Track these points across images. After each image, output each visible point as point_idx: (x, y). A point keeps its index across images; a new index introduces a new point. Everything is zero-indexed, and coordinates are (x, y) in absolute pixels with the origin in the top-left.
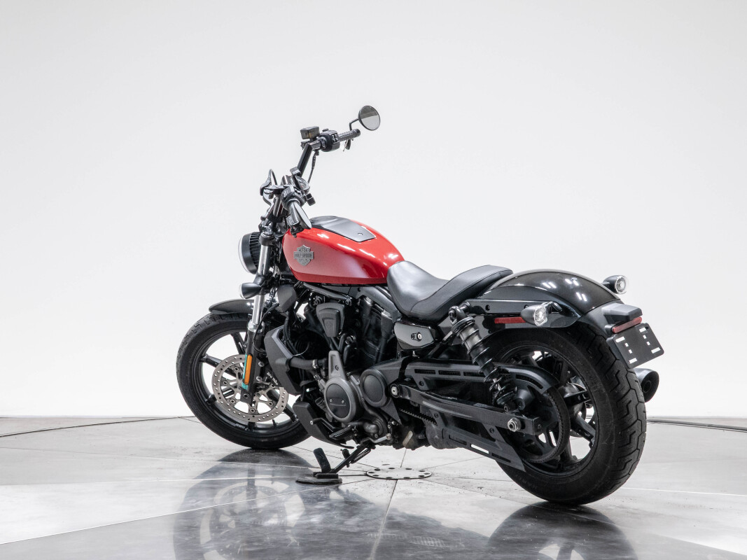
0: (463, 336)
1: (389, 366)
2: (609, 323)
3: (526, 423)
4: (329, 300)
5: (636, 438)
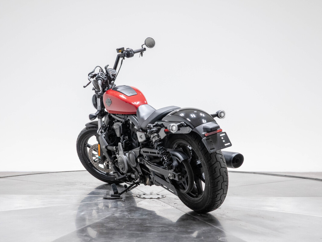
0: (152, 136)
1: (136, 150)
2: (204, 132)
3: (175, 175)
4: (118, 121)
5: (220, 184)
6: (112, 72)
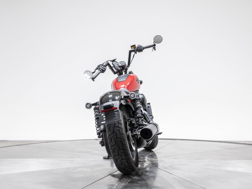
6: (123, 64)
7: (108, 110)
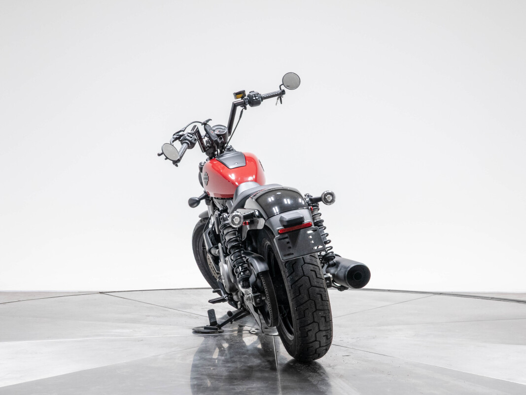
2: (280, 226)
5: (311, 314)
6: (221, 130)
7: (294, 230)
